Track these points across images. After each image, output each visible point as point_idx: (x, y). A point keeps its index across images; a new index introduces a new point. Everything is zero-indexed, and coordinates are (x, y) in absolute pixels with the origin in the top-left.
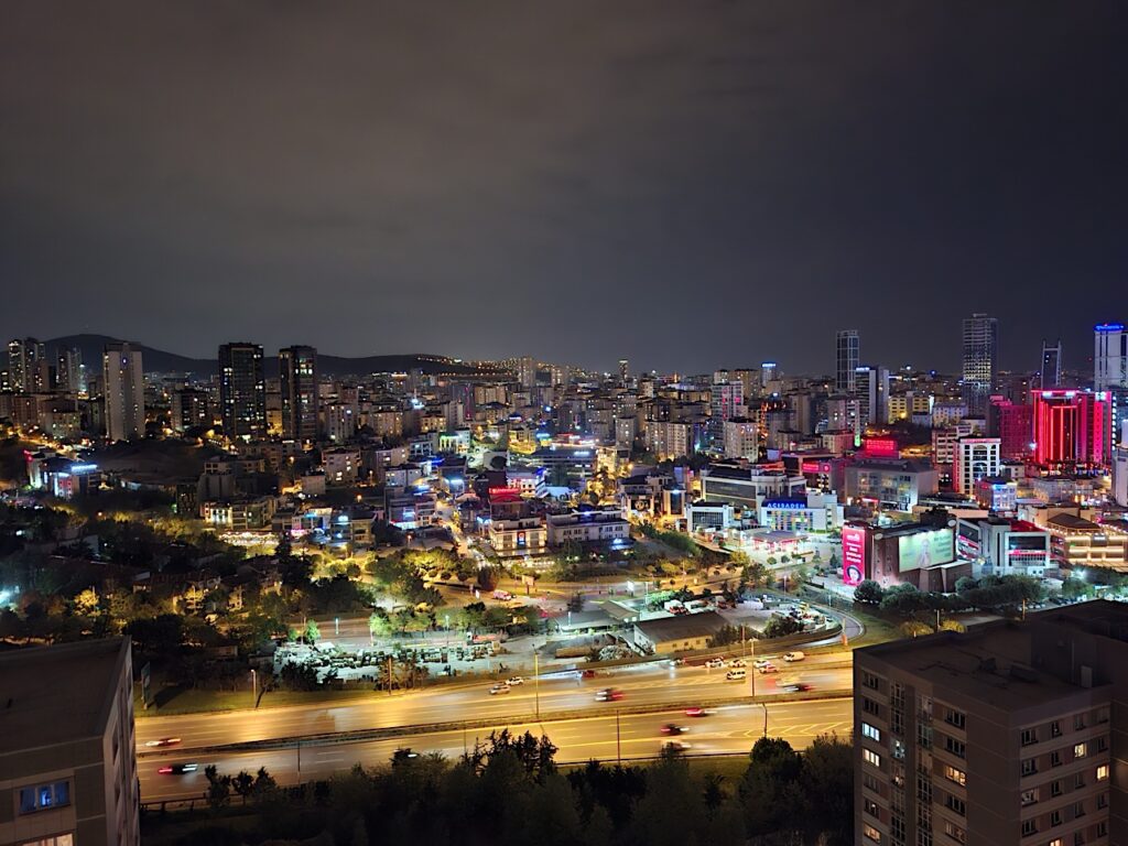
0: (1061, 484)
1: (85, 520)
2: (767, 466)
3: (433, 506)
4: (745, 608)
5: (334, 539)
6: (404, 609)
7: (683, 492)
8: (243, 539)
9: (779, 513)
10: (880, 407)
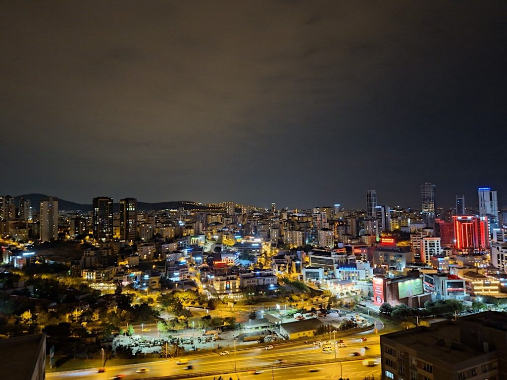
0: (468, 258)
1: (28, 278)
2: (338, 250)
3: (188, 270)
4: (330, 317)
5: (142, 286)
6: (173, 319)
7: (301, 262)
8: (100, 286)
9: (344, 272)
10: (387, 224)
